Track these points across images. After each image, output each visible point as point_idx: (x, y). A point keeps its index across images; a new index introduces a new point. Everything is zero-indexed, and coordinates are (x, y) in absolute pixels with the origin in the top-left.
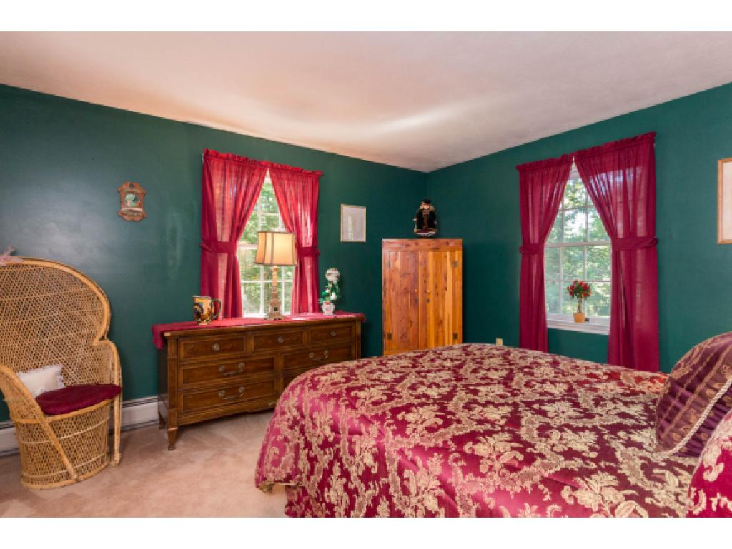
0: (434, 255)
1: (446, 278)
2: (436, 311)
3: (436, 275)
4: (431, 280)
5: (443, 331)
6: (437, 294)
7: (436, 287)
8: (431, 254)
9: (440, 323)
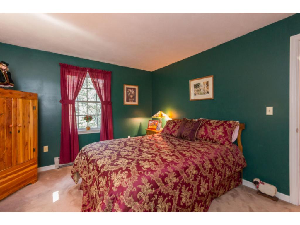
0: (23, 101)
1: (29, 116)
2: (24, 137)
3: (24, 114)
4: (21, 117)
5: (28, 149)
6: (25, 127)
7: (24, 121)
8: (20, 101)
9: (26, 144)
